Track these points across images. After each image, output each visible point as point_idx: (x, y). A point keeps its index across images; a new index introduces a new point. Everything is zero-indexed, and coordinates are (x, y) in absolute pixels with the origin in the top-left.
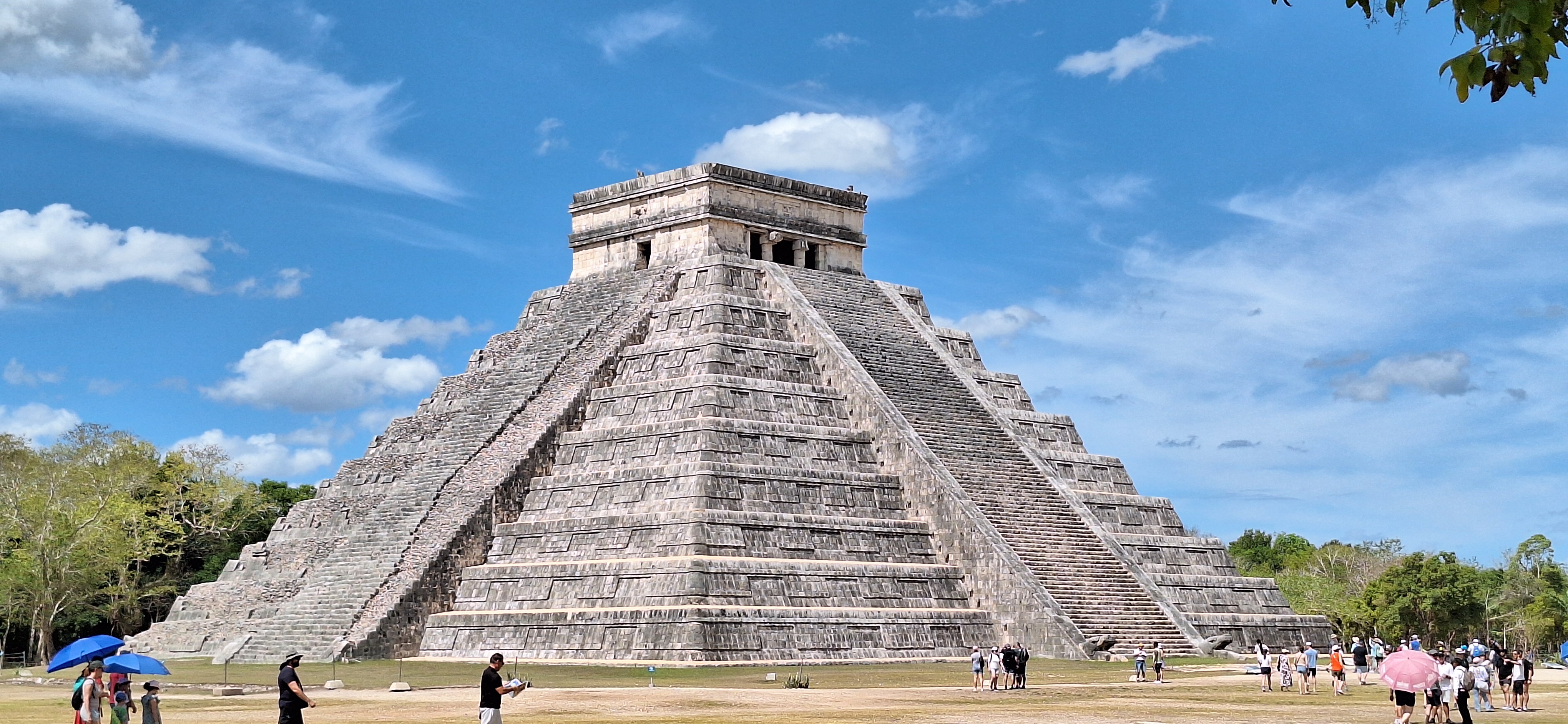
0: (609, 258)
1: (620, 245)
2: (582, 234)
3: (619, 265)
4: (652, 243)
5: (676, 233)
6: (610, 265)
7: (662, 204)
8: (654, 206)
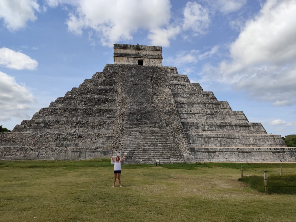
0: (128, 61)
1: (132, 59)
2: (119, 54)
3: (132, 64)
4: (144, 61)
5: (151, 60)
6: (129, 63)
7: (146, 52)
8: (144, 53)
